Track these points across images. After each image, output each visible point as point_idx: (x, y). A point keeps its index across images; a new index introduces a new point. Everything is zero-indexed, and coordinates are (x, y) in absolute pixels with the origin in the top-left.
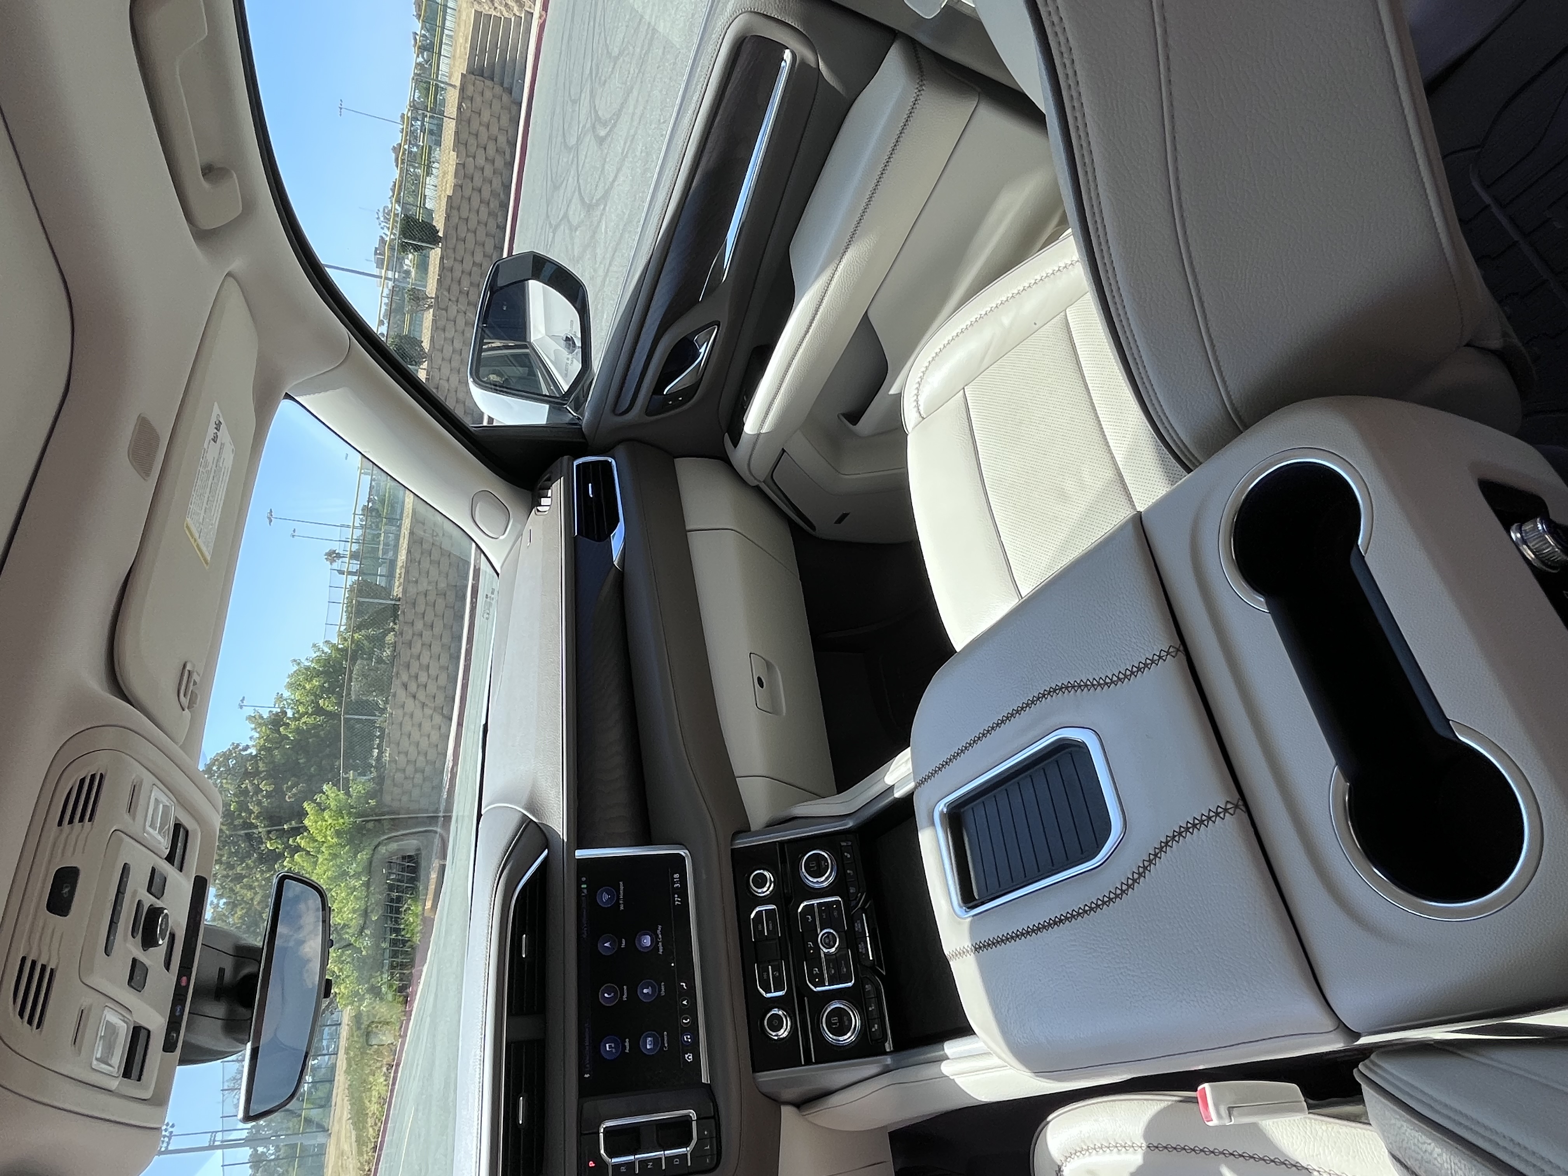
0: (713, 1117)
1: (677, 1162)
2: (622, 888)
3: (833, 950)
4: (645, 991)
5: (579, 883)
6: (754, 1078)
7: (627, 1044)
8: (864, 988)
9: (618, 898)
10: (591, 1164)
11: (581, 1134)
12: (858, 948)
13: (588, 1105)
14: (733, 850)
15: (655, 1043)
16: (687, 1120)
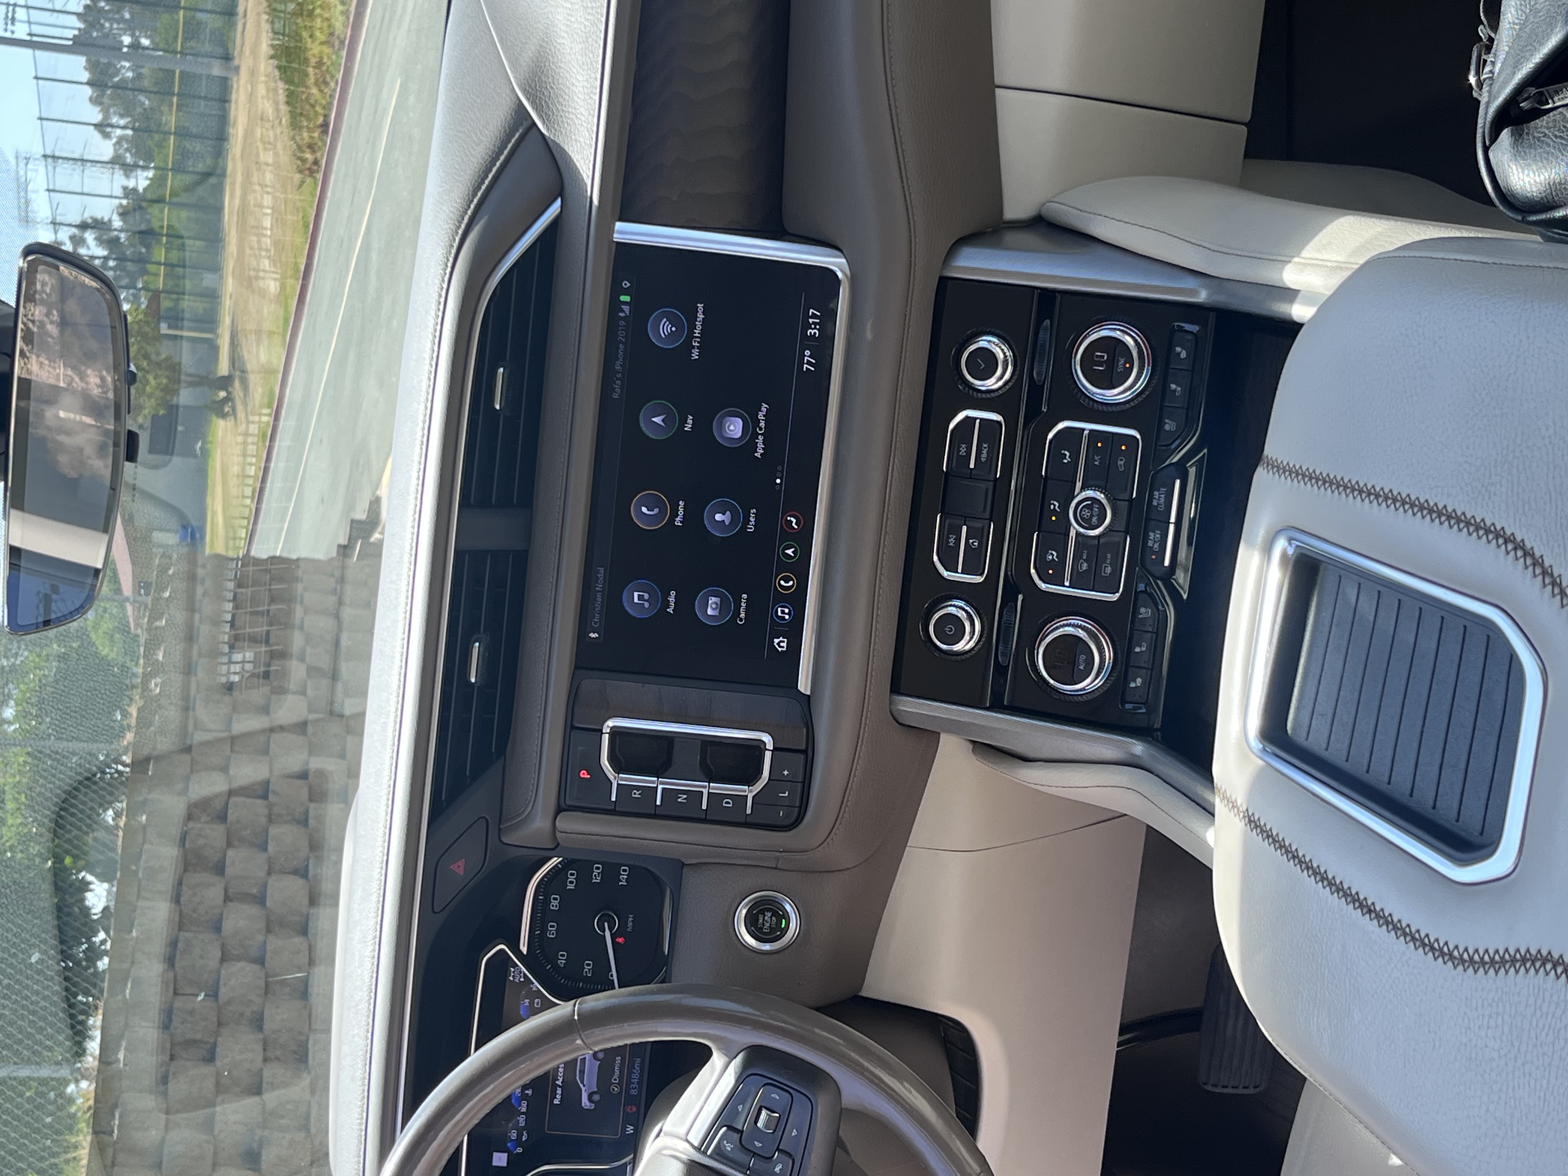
0: (804, 752)
1: (728, 804)
2: (701, 316)
3: (1097, 532)
4: (718, 517)
5: (615, 290)
6: (891, 702)
7: (672, 599)
8: (1135, 612)
9: (691, 336)
10: (584, 774)
11: (573, 728)
12: (1146, 538)
13: (591, 684)
14: (944, 281)
15: (723, 607)
16: (757, 748)
